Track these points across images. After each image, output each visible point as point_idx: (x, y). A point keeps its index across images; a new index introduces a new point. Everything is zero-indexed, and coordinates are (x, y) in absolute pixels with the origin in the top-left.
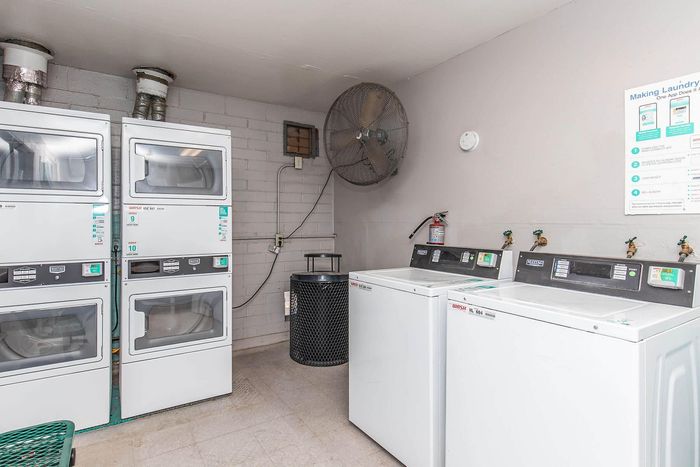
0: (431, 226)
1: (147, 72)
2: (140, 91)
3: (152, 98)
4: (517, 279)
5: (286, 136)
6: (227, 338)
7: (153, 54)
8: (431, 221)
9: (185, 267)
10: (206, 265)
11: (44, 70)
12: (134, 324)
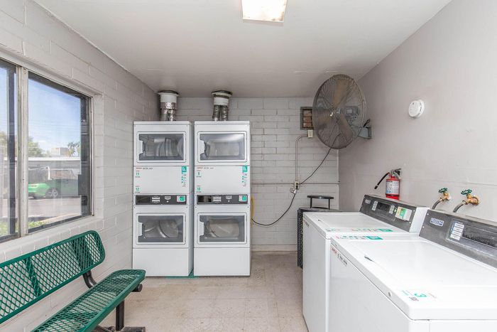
0: (387, 181)
1: (217, 94)
2: (215, 104)
3: (221, 107)
4: (421, 235)
5: (302, 116)
6: (247, 243)
7: (220, 84)
8: (387, 177)
9: (224, 200)
10: (235, 200)
11: (175, 102)
12: (200, 228)
